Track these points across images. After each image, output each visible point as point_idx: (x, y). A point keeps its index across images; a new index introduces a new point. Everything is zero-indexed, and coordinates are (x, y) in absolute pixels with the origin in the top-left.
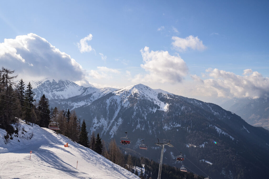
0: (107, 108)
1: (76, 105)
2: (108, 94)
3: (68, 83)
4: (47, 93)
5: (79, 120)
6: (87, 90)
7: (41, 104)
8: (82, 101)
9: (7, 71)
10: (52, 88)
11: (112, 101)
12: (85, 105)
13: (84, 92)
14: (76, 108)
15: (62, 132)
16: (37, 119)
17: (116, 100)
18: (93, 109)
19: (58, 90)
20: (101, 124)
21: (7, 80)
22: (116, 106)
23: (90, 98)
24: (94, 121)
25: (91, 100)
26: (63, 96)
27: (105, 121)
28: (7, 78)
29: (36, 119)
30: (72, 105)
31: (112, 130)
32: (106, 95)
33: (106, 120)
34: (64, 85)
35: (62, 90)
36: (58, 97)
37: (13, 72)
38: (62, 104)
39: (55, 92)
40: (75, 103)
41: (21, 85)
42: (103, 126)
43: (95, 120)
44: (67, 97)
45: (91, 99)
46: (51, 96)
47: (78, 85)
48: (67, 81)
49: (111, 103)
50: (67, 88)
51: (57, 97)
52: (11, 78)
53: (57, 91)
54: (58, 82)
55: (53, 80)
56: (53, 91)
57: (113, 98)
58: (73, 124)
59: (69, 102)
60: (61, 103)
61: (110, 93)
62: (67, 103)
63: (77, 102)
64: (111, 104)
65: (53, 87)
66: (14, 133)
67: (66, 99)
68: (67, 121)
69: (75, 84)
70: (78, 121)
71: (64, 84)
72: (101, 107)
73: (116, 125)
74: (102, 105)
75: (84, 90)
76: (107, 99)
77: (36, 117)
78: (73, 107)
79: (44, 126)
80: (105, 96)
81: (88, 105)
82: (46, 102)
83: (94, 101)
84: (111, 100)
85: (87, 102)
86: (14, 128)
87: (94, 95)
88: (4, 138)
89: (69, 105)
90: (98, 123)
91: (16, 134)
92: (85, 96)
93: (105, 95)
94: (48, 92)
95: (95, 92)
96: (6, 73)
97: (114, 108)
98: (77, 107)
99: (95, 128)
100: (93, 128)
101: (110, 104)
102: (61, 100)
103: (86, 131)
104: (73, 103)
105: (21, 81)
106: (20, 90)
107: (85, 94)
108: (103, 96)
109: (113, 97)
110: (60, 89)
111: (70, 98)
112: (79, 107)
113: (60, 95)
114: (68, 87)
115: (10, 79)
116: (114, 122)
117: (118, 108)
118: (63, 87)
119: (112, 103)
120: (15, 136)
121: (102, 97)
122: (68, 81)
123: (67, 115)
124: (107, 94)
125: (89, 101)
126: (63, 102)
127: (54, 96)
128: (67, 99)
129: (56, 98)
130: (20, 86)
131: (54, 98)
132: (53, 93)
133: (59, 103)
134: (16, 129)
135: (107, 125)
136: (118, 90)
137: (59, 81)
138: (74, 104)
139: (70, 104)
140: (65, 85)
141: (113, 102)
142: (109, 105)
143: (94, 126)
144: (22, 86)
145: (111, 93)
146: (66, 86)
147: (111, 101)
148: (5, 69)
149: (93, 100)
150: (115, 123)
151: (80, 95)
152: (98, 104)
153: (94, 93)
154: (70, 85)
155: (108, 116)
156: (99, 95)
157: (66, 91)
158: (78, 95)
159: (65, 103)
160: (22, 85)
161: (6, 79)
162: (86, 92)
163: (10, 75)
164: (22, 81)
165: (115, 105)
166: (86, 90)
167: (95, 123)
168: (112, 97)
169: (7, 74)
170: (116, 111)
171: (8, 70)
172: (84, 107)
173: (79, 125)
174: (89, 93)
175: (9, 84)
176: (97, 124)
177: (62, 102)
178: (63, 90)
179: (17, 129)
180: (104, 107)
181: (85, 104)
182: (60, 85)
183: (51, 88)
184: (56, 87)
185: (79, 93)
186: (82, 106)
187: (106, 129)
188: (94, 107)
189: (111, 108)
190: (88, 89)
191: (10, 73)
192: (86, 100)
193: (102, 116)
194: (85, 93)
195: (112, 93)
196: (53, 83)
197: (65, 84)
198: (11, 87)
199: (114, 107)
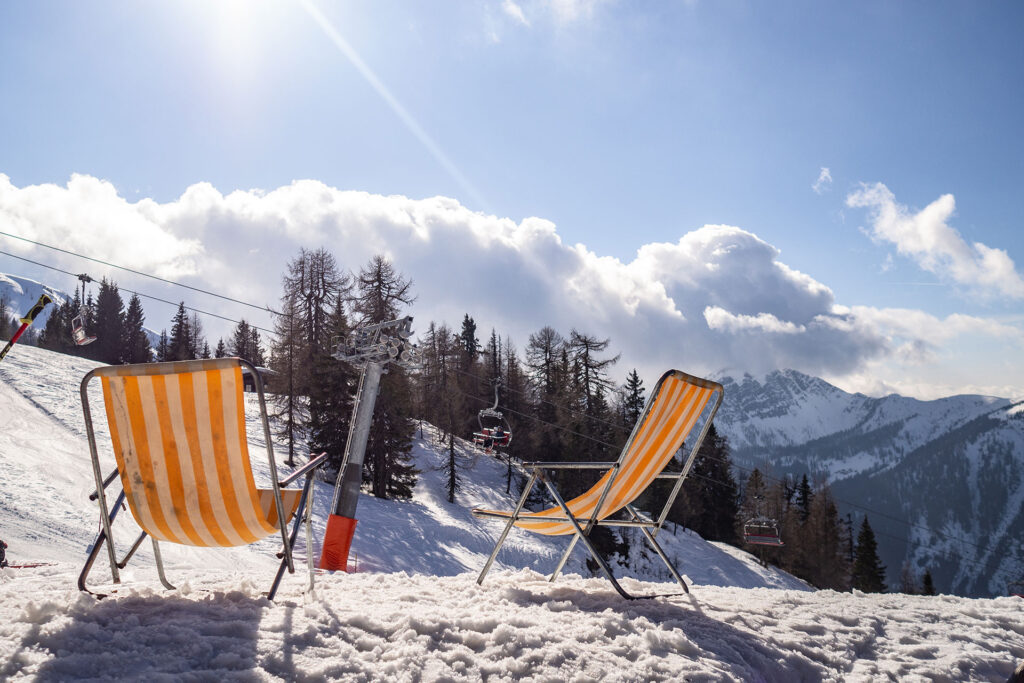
0: (972, 479)
1: (838, 470)
2: (971, 421)
3: (802, 383)
4: (726, 426)
5: (846, 520)
6: (878, 410)
7: (703, 459)
8: (860, 454)
9: (587, 343)
10: (743, 404)
11: (991, 450)
12: (876, 468)
13: (867, 419)
14: (838, 482)
15: (783, 560)
16: (689, 508)
17: (1011, 446)
18: (907, 484)
19: (765, 411)
20: (947, 546)
21: (586, 373)
22: (1014, 472)
23: (896, 440)
24: (915, 536)
25: (898, 450)
26: (785, 436)
27: (966, 535)
28: (587, 366)
29: (686, 508)
30: (821, 469)
31: (1000, 572)
32: (963, 427)
33: (967, 528)
34: (788, 392)
35: (781, 412)
36: (765, 438)
37: (605, 344)
38: (783, 465)
39: (757, 422)
40: (834, 461)
41: (633, 393)
42: (956, 557)
43: (923, 533)
44: (799, 439)
45: (899, 443)
46: (742, 436)
47: (842, 391)
48: (799, 377)
49: (986, 459)
50: (800, 402)
51: (762, 439)
52: (602, 364)
53: (762, 416)
54: (763, 382)
55: (747, 375)
56: (749, 416)
57: (994, 440)
58: (821, 533)
59: (809, 460)
60: (779, 462)
61: (979, 417)
62: (801, 461)
63: (842, 459)
64: (987, 463)
65: (747, 400)
66: (617, 554)
67: (796, 448)
68: (801, 523)
69: (830, 386)
70: (842, 520)
71: (785, 388)
72: (945, 475)
73: (1014, 552)
74: (945, 467)
75: (867, 407)
76: (967, 442)
77: (687, 502)
78: (826, 475)
79: (718, 536)
80: (957, 430)
81: (888, 468)
82: (720, 451)
83: (911, 451)
84: (985, 447)
85: (883, 455)
86: (615, 534)
87: (908, 427)
88: (585, 566)
89: (810, 468)
90: (933, 542)
91: (623, 558)
92: (875, 431)
93: (959, 426)
94: (728, 420)
95: (915, 416)
96: (585, 350)
97: (1002, 481)
98: (841, 477)
99: (922, 562)
100: (914, 561)
101: (982, 465)
102: (780, 448)
103: (877, 561)
104: (825, 459)
105: (631, 378)
106: (631, 409)
107: (873, 425)
108: (950, 429)
109: (993, 435)
110: (772, 408)
111: (814, 441)
112: (850, 478)
113: (775, 432)
114: (802, 398)
115: (596, 370)
116: (1003, 540)
117: (1019, 480)
118: (784, 399)
119: (993, 461)
120: (620, 564)
121: (946, 434)
122: (803, 376)
123: (798, 499)
124: (967, 421)
125: (890, 453)
126: (788, 457)
127: (751, 434)
128: (802, 446)
129: (761, 444)
130: (630, 393)
131: (752, 442)
132: (747, 424)
133: (773, 463)
134: (621, 541)
135: (973, 551)
136: (1017, 404)
137: (768, 378)
138: (831, 464)
139: (814, 465)
140: (793, 393)
141: (994, 455)
142: (977, 469)
143: (916, 552)
144: (635, 394)
145: (986, 416)
146: (796, 397)
147: (986, 453)
148: (579, 337)
149: (908, 449)
150: (1011, 544)
151: (853, 430)
152: (929, 462)
153: (908, 419)
154: (812, 391)
155: (978, 512)
156: (932, 426)
157: (795, 415)
158: (843, 430)
159: (797, 463)
160: (636, 390)
161: (584, 368)
162: (876, 415)
163: (596, 356)
164: (636, 378)
165: (1008, 468)
166: (874, 410)
167: (922, 540)
168: (990, 433)
169: (587, 352)
170: (1013, 492)
171: (588, 338)
172: (873, 475)
173: (847, 535)
174: (886, 422)
175: (595, 386)
176: (930, 547)
177: (783, 459)
178: (786, 413)
179: (626, 540)
180: (957, 475)
181: (876, 464)
182: (773, 393)
183: (738, 406)
184: (759, 399)
185: (849, 423)
186: (864, 472)
187: (971, 569)
188: (911, 476)
189: (986, 479)
190: (884, 405)
191: (597, 347)
192: (876, 450)
193: (950, 512)
194: (870, 422)
195: (991, 417)
196: (745, 385)
197: (790, 389)
198: (602, 397)
199: (1003, 476)
